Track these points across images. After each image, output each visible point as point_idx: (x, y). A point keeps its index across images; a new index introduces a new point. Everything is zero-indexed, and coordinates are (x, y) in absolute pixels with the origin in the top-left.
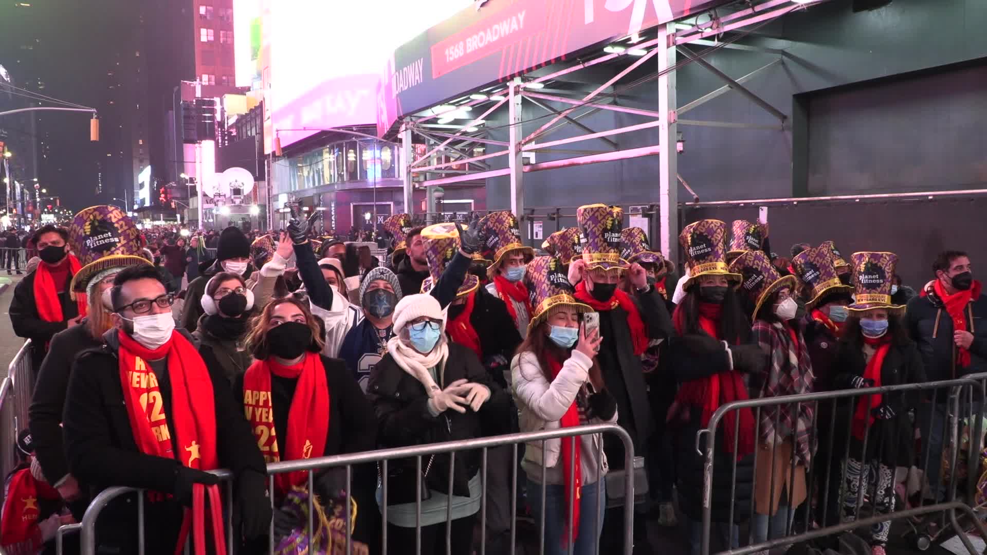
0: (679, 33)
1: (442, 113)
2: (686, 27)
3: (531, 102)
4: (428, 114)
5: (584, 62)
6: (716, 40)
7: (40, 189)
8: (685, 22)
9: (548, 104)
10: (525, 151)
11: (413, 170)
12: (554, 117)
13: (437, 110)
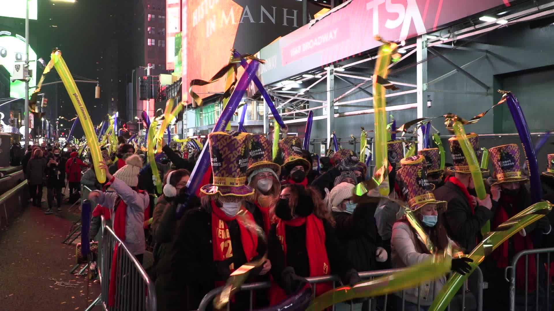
0: (428, 40)
1: (287, 85)
2: (433, 38)
3: (339, 78)
4: (279, 85)
5: (372, 56)
6: (453, 44)
7: (59, 124)
8: (432, 34)
9: (349, 80)
10: (336, 106)
11: (269, 116)
12: (353, 88)
13: (284, 83)
